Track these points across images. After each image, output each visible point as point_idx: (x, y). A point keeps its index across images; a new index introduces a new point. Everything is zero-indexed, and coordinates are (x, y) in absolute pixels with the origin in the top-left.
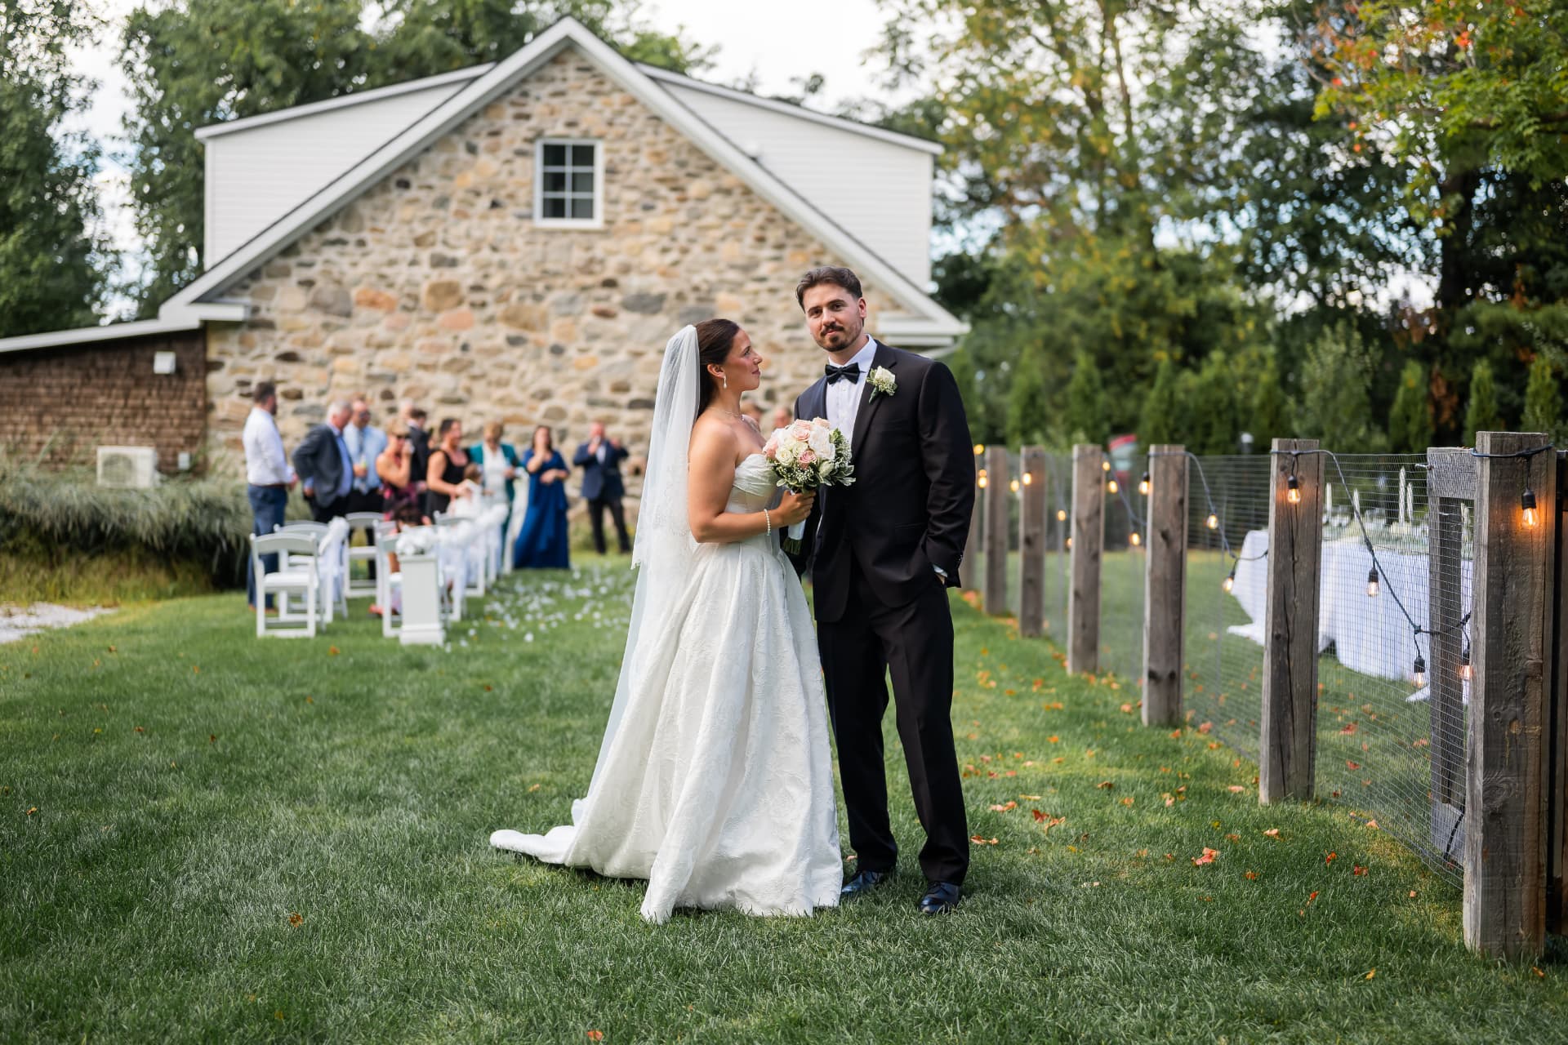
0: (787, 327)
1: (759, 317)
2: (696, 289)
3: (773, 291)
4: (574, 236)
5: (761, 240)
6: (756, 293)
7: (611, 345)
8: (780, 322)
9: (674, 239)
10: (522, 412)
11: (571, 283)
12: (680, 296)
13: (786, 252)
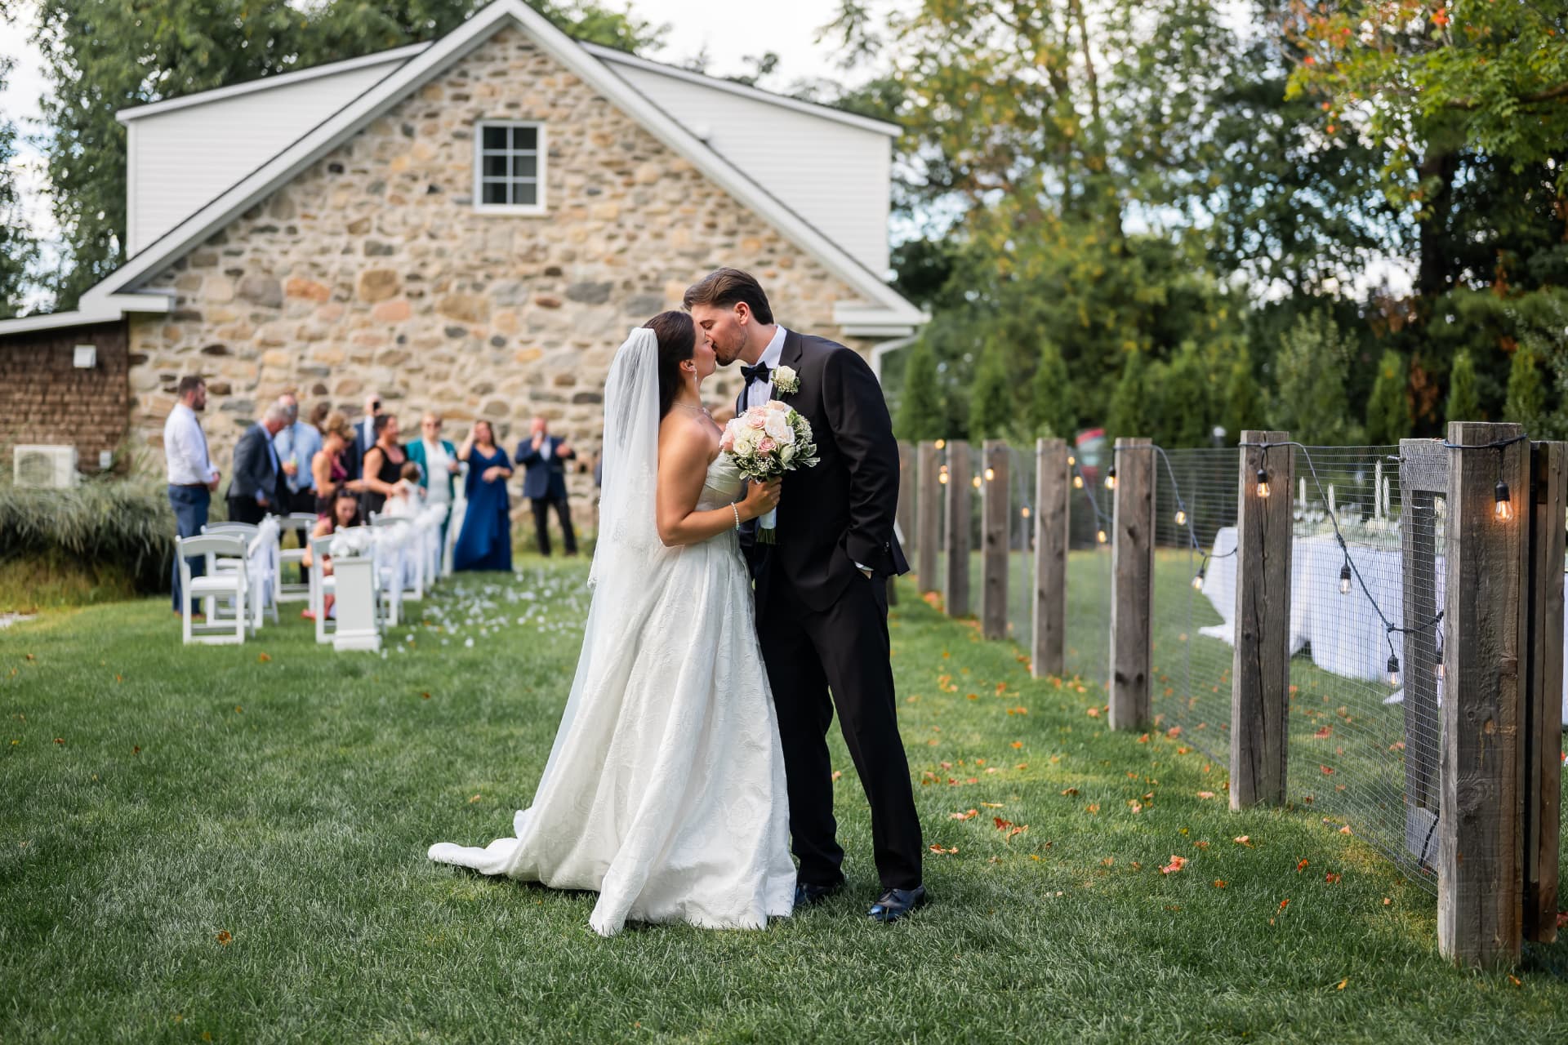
2: (644, 277)
4: (516, 223)
5: (712, 226)
7: (555, 337)
9: (620, 226)
10: (462, 406)
11: (513, 272)
12: (627, 285)
13: (739, 240)
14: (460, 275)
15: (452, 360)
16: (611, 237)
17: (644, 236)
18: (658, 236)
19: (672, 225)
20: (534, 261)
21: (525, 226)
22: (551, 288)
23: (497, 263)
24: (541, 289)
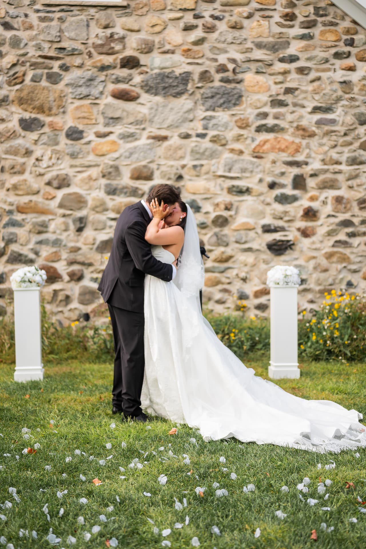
0: (316, 110)
1: (289, 99)
2: (222, 69)
3: (301, 71)
4: (92, 11)
5: (290, 17)
6: (286, 73)
7: (132, 129)
8: (310, 105)
9: (197, 17)
10: (38, 199)
11: (89, 63)
12: (205, 76)
13: (316, 31)
14: (34, 65)
15: (28, 153)
16: (188, 28)
17: (222, 26)
18: (236, 27)
19: (250, 16)
20: (111, 53)
21: (101, 15)
22: (128, 80)
23: (73, 53)
24: (117, 81)
